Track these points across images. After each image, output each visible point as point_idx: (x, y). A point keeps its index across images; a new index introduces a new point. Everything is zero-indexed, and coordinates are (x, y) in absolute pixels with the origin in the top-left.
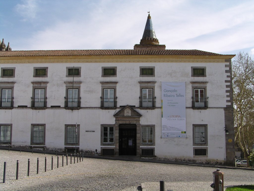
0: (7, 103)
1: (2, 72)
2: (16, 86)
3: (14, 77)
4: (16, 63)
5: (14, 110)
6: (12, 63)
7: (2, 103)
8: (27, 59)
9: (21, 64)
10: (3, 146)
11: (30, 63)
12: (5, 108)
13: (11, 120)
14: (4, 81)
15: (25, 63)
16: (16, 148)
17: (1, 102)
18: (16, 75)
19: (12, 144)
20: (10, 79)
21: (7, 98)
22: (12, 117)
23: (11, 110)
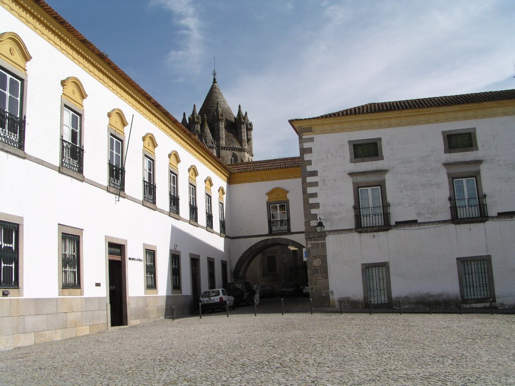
0: (470, 208)
1: (446, 140)
2: (483, 168)
3: (477, 149)
4: (476, 117)
5: (489, 224)
6: (466, 118)
7: (458, 209)
8: (500, 107)
9: (487, 120)
10: (477, 308)
11: (509, 115)
12: (470, 220)
13: (487, 246)
14: (453, 161)
15: (495, 115)
16: (507, 309)
17: (456, 207)
18: (479, 144)
19: (498, 301)
20: (469, 156)
21: (466, 197)
22: (486, 239)
23: (481, 225)
